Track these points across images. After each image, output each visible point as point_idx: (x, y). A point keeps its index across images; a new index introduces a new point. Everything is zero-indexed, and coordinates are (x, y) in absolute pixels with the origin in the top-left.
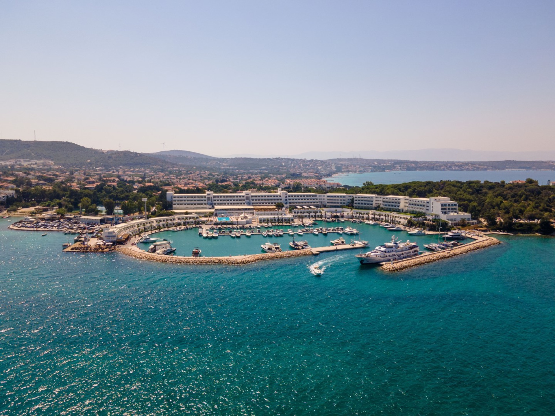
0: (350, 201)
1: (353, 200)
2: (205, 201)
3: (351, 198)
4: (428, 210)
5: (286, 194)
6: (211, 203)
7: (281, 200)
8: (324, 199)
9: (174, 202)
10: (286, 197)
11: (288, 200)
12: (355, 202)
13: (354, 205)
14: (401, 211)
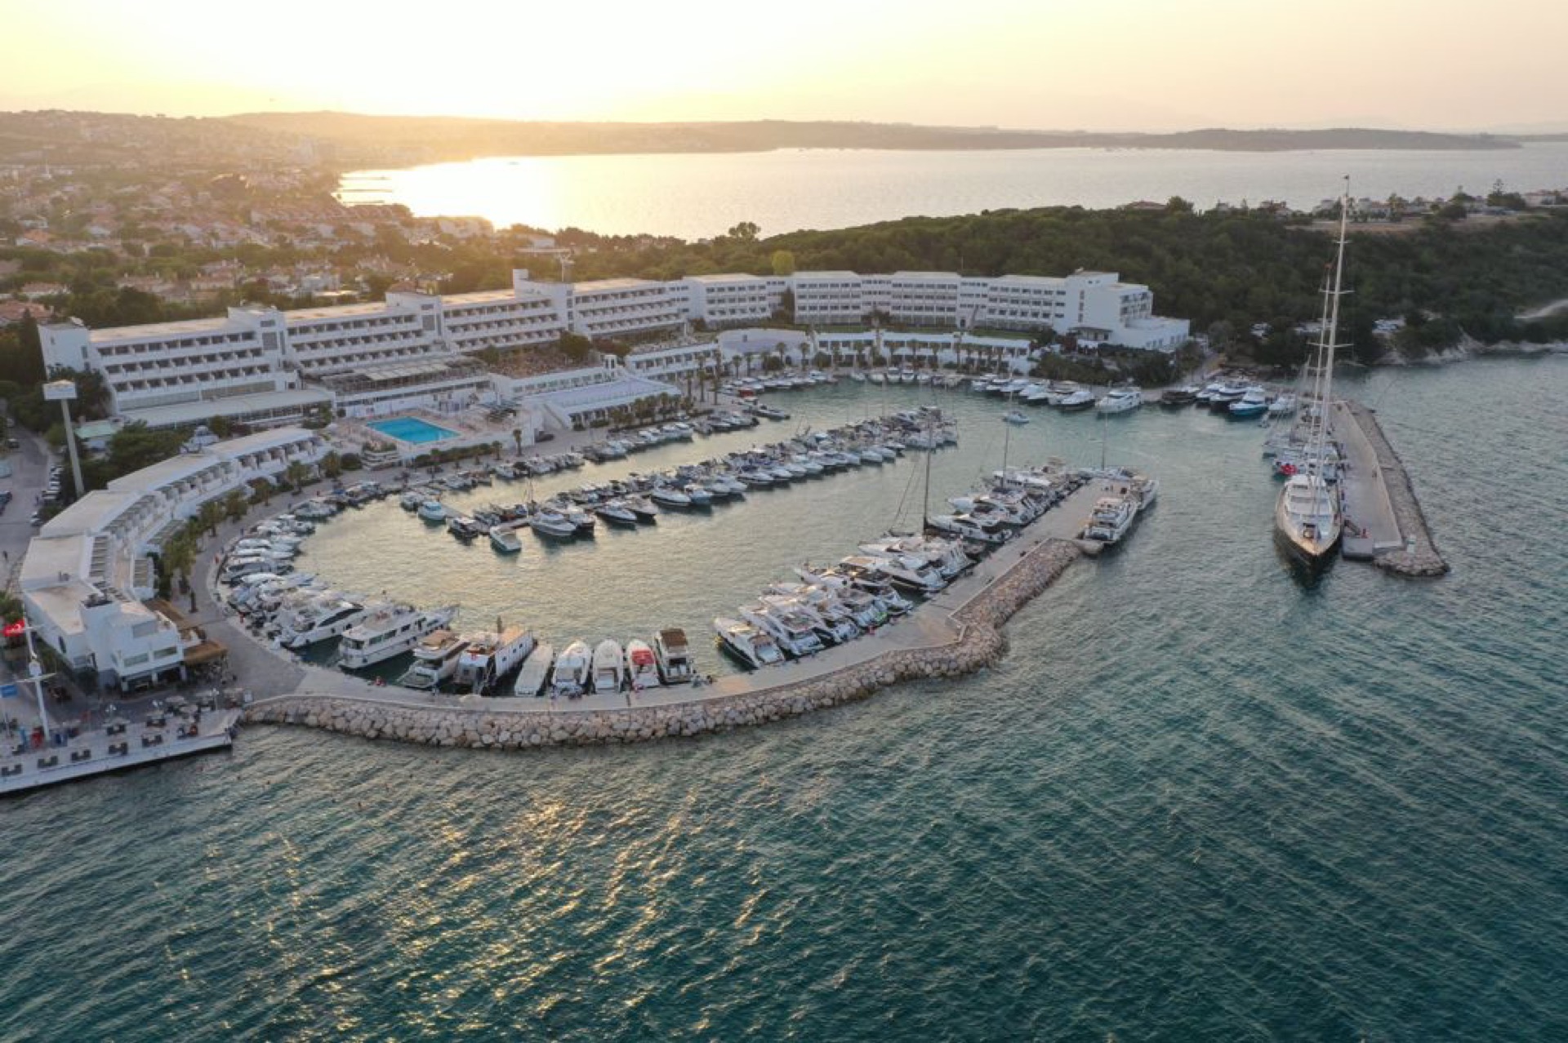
0: (777, 300)
1: (788, 298)
2: (257, 352)
3: (782, 289)
4: (1061, 316)
5: (570, 293)
6: (282, 358)
7: (554, 317)
8: (684, 299)
9: (112, 380)
10: (569, 303)
11: (577, 316)
12: (799, 302)
13: (798, 313)
14: (958, 323)
